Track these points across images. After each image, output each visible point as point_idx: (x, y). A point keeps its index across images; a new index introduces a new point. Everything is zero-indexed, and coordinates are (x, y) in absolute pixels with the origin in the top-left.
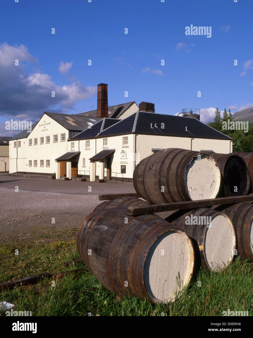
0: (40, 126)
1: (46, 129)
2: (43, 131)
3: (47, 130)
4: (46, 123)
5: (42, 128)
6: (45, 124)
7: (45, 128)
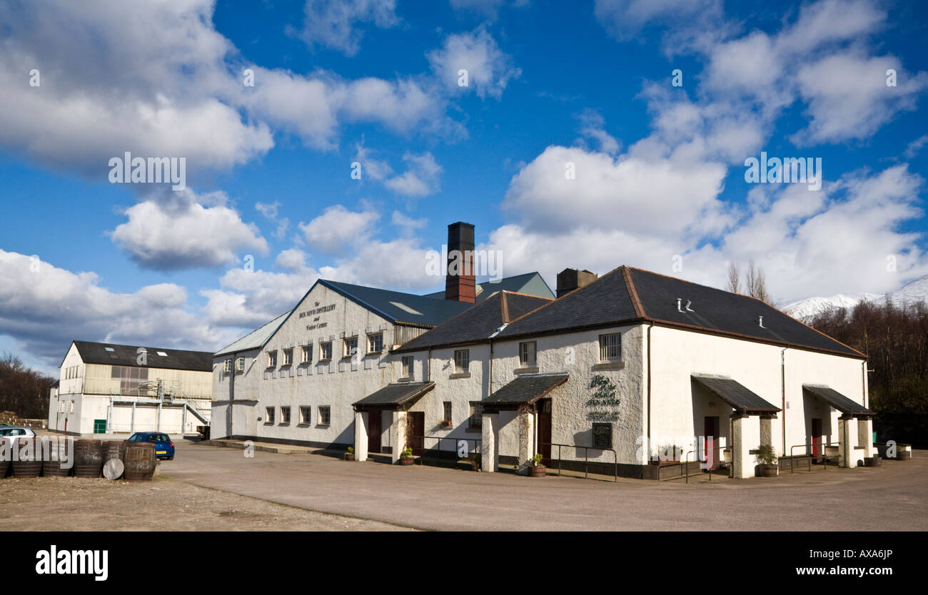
0: (302, 316)
1: (321, 322)
2: (312, 328)
3: (324, 325)
4: (319, 307)
5: (310, 320)
6: (319, 311)
7: (317, 320)
